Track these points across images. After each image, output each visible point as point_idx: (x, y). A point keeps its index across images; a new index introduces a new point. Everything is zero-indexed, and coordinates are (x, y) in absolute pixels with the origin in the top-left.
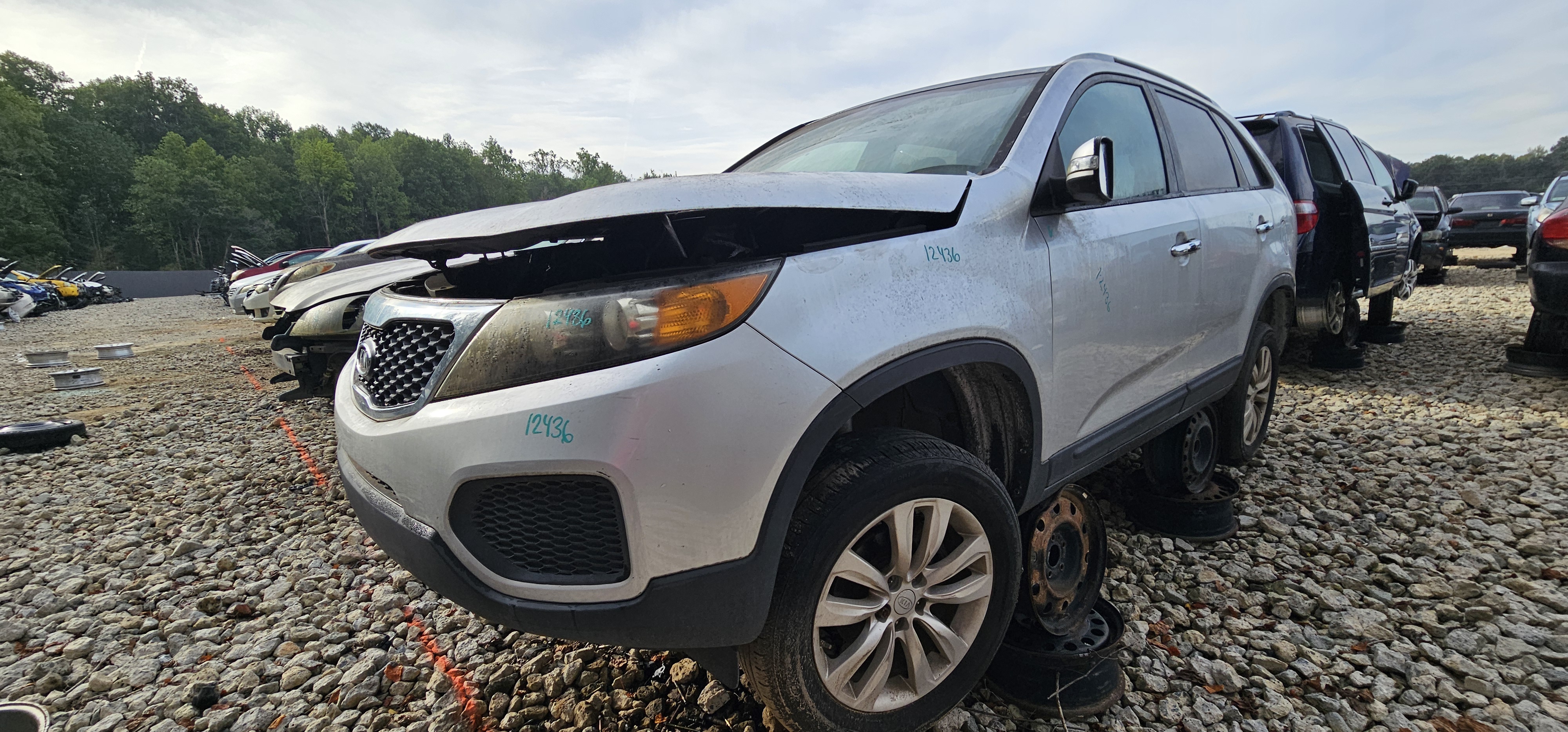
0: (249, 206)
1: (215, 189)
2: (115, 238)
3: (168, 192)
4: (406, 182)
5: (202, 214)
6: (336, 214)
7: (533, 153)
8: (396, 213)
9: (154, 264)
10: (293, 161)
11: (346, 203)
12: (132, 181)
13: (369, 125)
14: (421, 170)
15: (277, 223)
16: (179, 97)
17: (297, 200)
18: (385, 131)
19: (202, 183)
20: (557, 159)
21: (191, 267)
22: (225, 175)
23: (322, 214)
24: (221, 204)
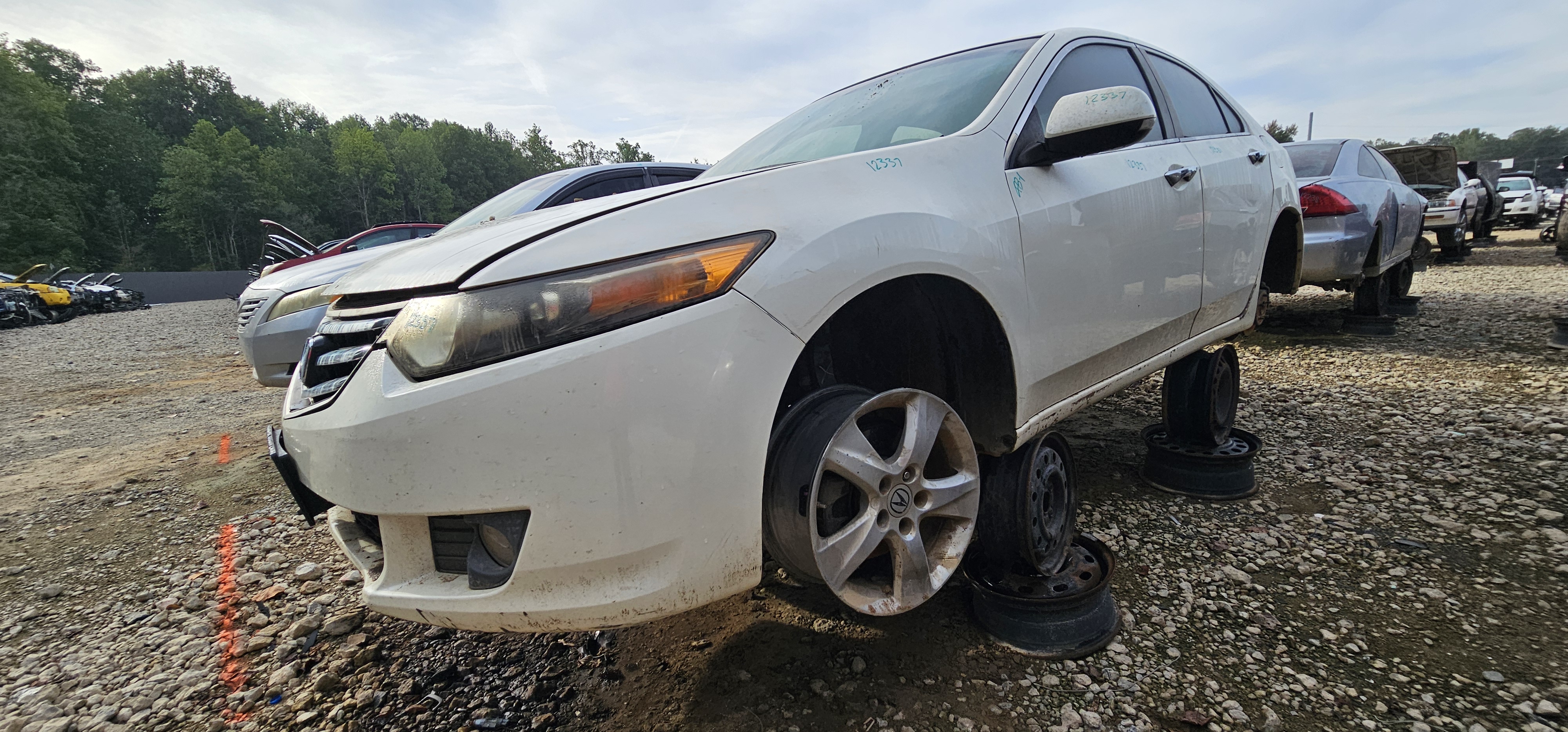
0: (285, 200)
1: (249, 181)
2: (145, 237)
3: (199, 186)
4: (449, 173)
5: (235, 208)
6: (377, 209)
7: (572, 144)
8: (440, 207)
9: (185, 264)
10: (330, 153)
11: (387, 196)
12: (161, 174)
13: (406, 116)
14: (465, 160)
15: (316, 218)
16: (212, 87)
17: (335, 194)
18: (423, 122)
19: (235, 174)
20: (596, 151)
21: (227, 267)
22: (261, 167)
23: (363, 208)
24: (256, 198)
